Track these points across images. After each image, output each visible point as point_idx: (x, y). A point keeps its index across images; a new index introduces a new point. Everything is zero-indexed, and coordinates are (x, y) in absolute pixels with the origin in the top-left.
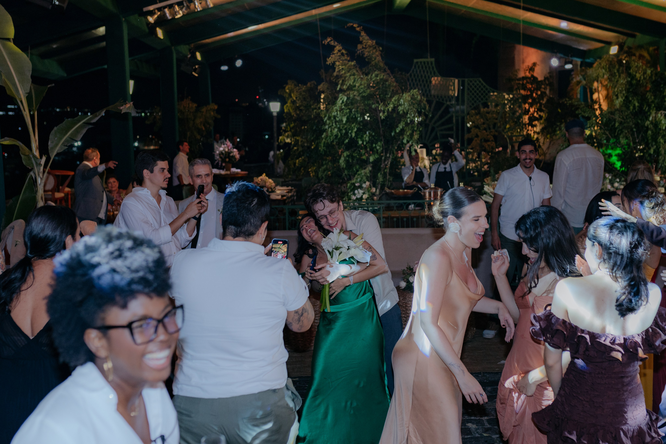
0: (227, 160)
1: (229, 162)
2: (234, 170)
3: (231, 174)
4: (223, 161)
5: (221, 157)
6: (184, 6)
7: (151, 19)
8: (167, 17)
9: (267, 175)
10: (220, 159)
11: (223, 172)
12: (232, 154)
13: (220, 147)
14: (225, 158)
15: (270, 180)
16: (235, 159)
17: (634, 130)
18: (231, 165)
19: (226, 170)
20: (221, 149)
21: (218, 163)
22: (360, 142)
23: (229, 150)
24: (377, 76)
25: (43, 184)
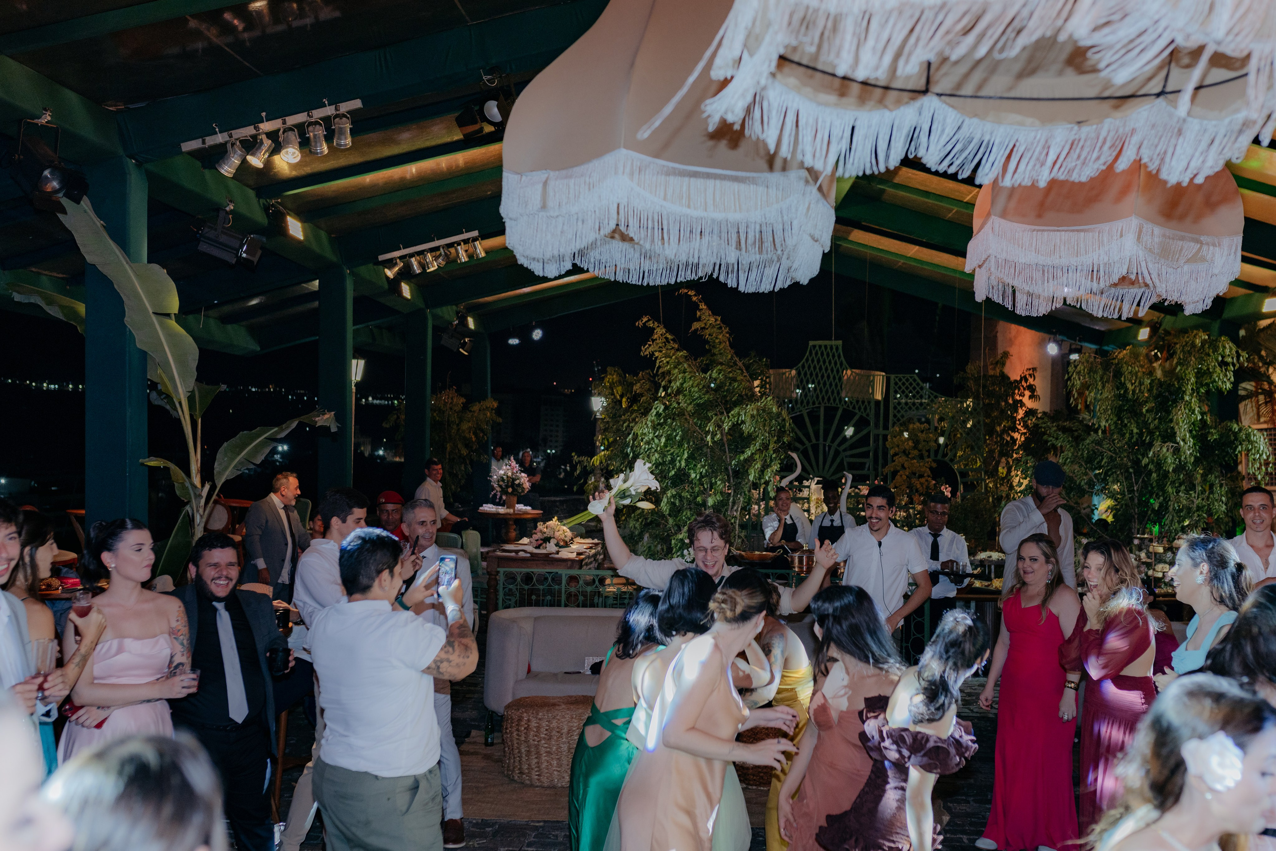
0: (510, 490)
1: (512, 493)
2: (520, 507)
3: (514, 514)
4: (504, 491)
5: (500, 486)
6: (440, 255)
7: (390, 273)
8: (414, 271)
9: (558, 520)
10: (498, 489)
11: (502, 510)
12: (517, 482)
13: (500, 469)
14: (507, 487)
15: (565, 528)
17: (1131, 470)
19: (508, 508)
21: (495, 495)
23: (513, 474)
25: (203, 525)
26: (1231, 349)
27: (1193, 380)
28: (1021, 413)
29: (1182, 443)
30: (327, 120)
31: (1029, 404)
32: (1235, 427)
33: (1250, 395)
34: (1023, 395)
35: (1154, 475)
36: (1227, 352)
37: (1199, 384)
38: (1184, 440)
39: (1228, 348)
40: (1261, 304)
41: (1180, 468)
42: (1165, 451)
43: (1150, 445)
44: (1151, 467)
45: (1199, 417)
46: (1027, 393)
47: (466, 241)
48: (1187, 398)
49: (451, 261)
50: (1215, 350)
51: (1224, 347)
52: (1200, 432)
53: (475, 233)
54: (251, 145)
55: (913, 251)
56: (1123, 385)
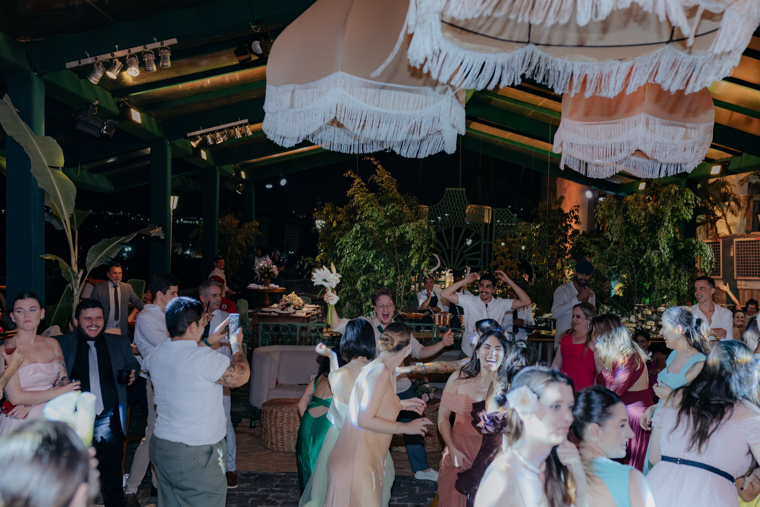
0: (266, 275)
2: (272, 285)
3: (269, 289)
4: (262, 276)
5: (260, 273)
6: (225, 133)
7: (194, 144)
8: (209, 143)
9: (295, 293)
10: (259, 275)
11: (261, 287)
12: (271, 271)
14: (265, 273)
15: (299, 298)
16: (274, 275)
17: (633, 266)
18: (269, 281)
19: (265, 286)
20: (261, 265)
21: (257, 278)
22: (376, 268)
25: (79, 294)
26: (691, 196)
27: (669, 214)
28: (570, 232)
29: (663, 251)
30: (156, 51)
31: (575, 226)
32: (694, 241)
33: (703, 223)
34: (571, 221)
35: (647, 269)
36: (689, 197)
37: (673, 216)
38: (664, 249)
39: (690, 195)
40: (710, 169)
41: (661, 265)
42: (653, 255)
43: (645, 251)
44: (645, 264)
45: (673, 236)
46: (574, 220)
47: (240, 126)
48: (666, 224)
49: (231, 137)
50: (682, 197)
51: (688, 195)
52: (673, 244)
53: (246, 121)
54: (109, 65)
55: (508, 135)
56: (629, 217)
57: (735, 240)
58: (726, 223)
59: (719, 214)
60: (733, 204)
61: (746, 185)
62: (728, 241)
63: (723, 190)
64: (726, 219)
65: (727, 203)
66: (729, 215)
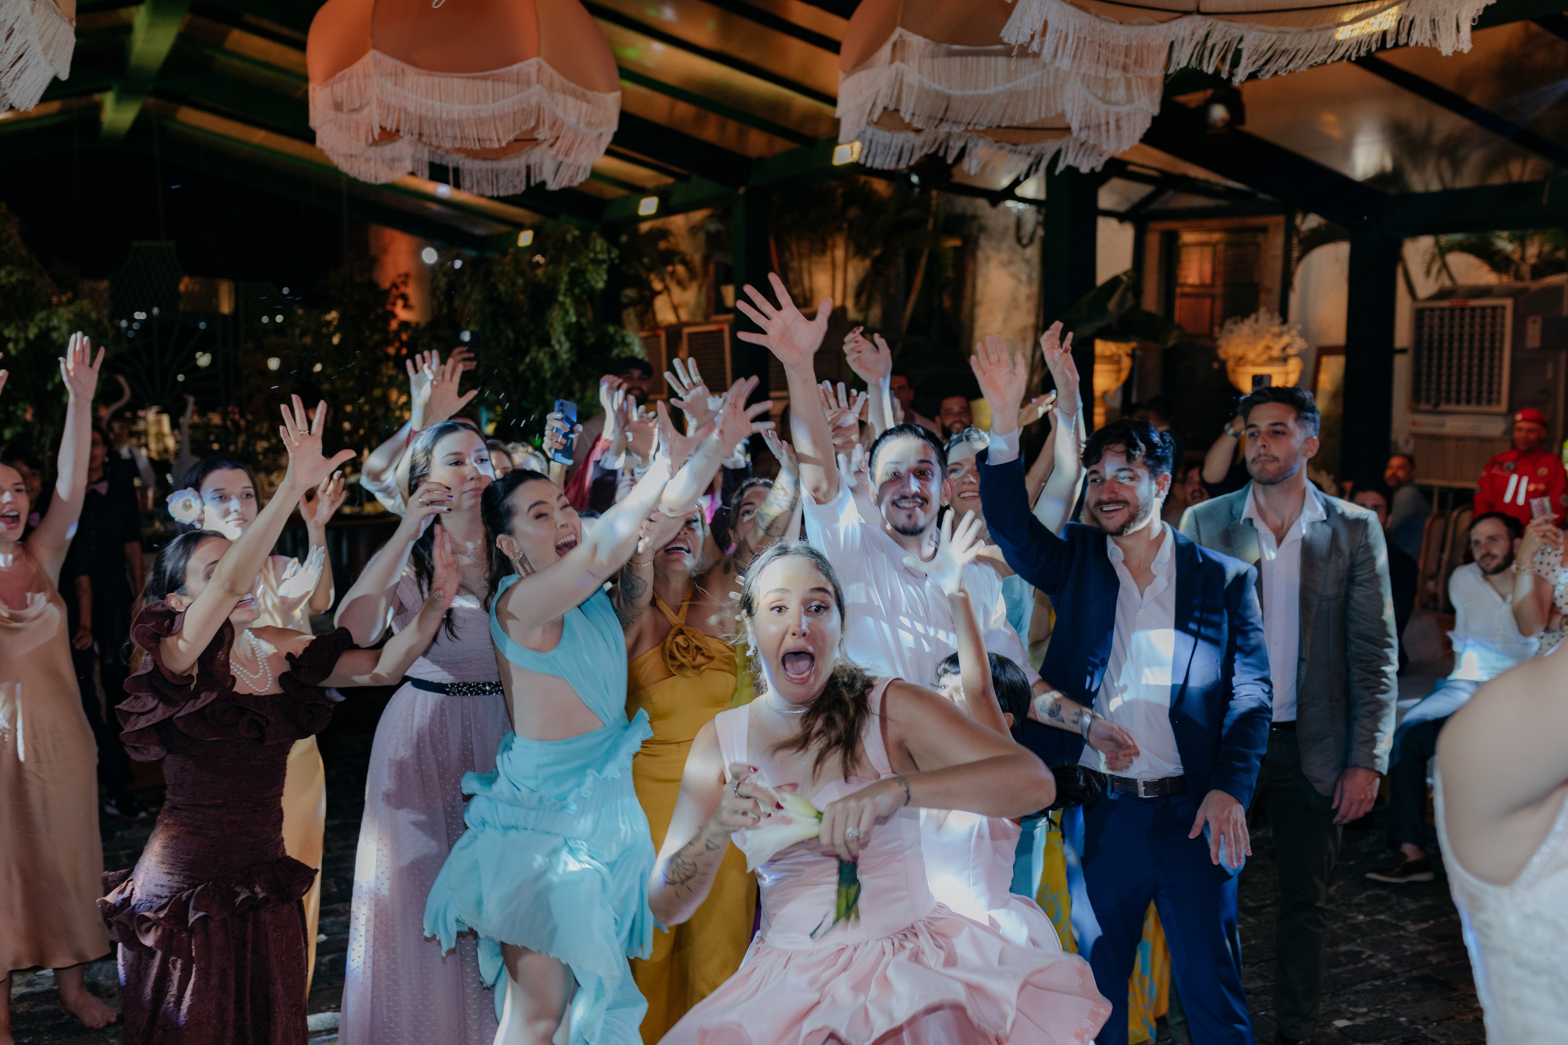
24: (10, 274)
26: (602, 246)
27: (566, 278)
28: (394, 325)
29: (557, 347)
31: (403, 314)
32: (611, 329)
33: (633, 303)
34: (394, 304)
35: (533, 384)
36: (598, 248)
37: (573, 283)
38: (559, 342)
39: (599, 244)
40: (636, 206)
41: (558, 373)
42: (542, 356)
43: (526, 351)
44: (528, 374)
45: (574, 319)
46: (400, 303)
48: (561, 298)
50: (587, 246)
51: (595, 244)
52: (575, 333)
56: (494, 287)
57: (687, 331)
58: (672, 302)
59: (657, 286)
60: (680, 269)
61: (701, 236)
62: (674, 332)
63: (662, 245)
64: (670, 295)
65: (670, 268)
66: (675, 290)
